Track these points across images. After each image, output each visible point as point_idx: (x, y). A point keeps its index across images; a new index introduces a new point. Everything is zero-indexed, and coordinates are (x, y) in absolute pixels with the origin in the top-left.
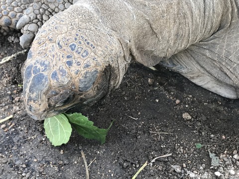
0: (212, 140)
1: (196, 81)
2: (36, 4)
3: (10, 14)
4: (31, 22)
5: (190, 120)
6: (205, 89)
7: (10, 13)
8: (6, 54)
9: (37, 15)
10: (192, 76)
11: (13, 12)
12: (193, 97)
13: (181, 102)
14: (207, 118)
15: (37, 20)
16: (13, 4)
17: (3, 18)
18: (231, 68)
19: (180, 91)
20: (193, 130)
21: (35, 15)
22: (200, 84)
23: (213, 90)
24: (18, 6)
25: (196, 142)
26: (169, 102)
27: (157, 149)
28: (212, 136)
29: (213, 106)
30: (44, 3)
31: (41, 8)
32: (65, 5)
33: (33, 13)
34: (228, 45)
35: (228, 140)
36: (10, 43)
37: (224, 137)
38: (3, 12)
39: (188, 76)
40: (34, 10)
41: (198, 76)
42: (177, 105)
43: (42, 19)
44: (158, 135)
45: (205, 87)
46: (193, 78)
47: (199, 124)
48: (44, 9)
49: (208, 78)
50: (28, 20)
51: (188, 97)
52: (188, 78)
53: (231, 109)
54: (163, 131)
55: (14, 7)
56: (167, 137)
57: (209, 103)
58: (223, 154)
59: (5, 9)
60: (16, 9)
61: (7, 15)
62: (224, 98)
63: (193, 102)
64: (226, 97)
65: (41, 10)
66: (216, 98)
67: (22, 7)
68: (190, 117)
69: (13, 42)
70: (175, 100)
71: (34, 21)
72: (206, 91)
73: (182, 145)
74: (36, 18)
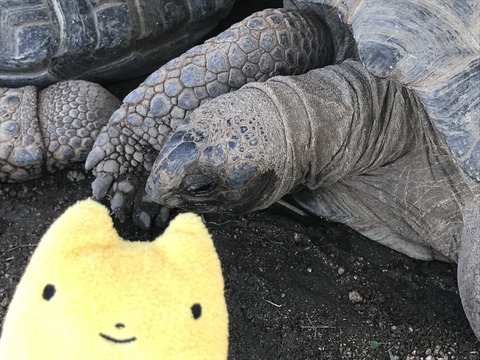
0: (393, 335)
1: (369, 234)
2: (112, 128)
3: (71, 142)
4: (106, 158)
5: (361, 303)
6: (384, 246)
7: (71, 140)
8: (66, 201)
9: (115, 146)
10: (361, 227)
11: (75, 138)
12: (366, 260)
13: (346, 271)
14: (387, 298)
15: (116, 155)
16: (73, 124)
17: (61, 149)
18: (417, 219)
19: (345, 250)
20: (365, 319)
21: (112, 147)
22: (375, 238)
23: (396, 247)
24: (82, 126)
25: (370, 339)
26: (327, 272)
27: (313, 354)
28: (394, 328)
29: (396, 274)
30: (125, 126)
31: (120, 133)
32: (159, 129)
33: (109, 144)
34: (412, 185)
35: (417, 334)
36: (70, 182)
37: (411, 329)
38: (59, 139)
39: (357, 227)
40: (111, 138)
41: (371, 227)
42: (340, 276)
43: (124, 152)
44: (313, 331)
45: (383, 242)
46: (363, 230)
47: (374, 309)
48: (125, 135)
50: (101, 155)
51: (358, 260)
53: (425, 276)
54: (321, 323)
55: (76, 129)
56: (327, 333)
57: (389, 268)
58: (411, 355)
59: (63, 134)
60: (79, 132)
61: (66, 144)
62: (414, 260)
63: (365, 269)
64: (417, 258)
65: (121, 138)
66: (399, 260)
67: (88, 127)
68: (360, 298)
69: (75, 179)
70: (337, 269)
71: (112, 157)
72: (386, 249)
73: (349, 345)
74: (115, 151)
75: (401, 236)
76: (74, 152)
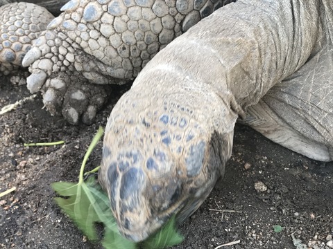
0: (296, 221)
1: (273, 137)
2: (49, 32)
4: (42, 57)
5: (265, 192)
6: (286, 148)
7: (14, 45)
8: (7, 100)
9: (50, 47)
10: (266, 130)
11: (17, 43)
12: (269, 159)
13: (252, 166)
14: (289, 189)
15: (51, 55)
16: (17, 32)
17: (4, 52)
18: (320, 118)
19: (251, 150)
20: (270, 206)
21: (48, 48)
22: (278, 141)
23: (296, 149)
24: (24, 35)
25: (275, 223)
26: (235, 167)
27: (220, 234)
28: (297, 214)
29: (297, 172)
30: (60, 31)
31: (56, 37)
32: (90, 33)
33: (45, 45)
34: (316, 87)
35: (319, 220)
36: (13, 86)
37: (313, 216)
38: (4, 43)
39: (262, 130)
40: (47, 40)
41: (275, 130)
42: (246, 171)
43: (58, 52)
44: (220, 214)
46: (268, 133)
47: (278, 198)
48: (60, 38)
49: (289, 133)
50: (38, 54)
51: (262, 159)
52: (262, 132)
53: (323, 175)
54: (227, 208)
55: (19, 36)
56: (233, 216)
57: (291, 167)
58: (313, 240)
59: (7, 38)
60: (21, 39)
61: (9, 47)
62: (312, 161)
63: (268, 166)
64: (315, 158)
65: (56, 40)
66: (301, 160)
67: (30, 35)
68: (264, 188)
69: (17, 83)
70: (244, 164)
71: (46, 56)
72: (287, 151)
73: (254, 228)
74: (50, 52)
75: (303, 137)
76: (15, 56)
